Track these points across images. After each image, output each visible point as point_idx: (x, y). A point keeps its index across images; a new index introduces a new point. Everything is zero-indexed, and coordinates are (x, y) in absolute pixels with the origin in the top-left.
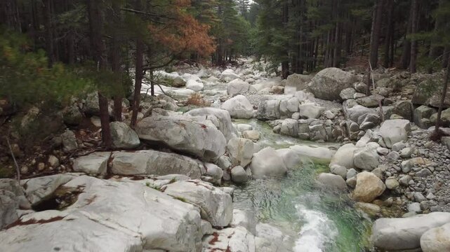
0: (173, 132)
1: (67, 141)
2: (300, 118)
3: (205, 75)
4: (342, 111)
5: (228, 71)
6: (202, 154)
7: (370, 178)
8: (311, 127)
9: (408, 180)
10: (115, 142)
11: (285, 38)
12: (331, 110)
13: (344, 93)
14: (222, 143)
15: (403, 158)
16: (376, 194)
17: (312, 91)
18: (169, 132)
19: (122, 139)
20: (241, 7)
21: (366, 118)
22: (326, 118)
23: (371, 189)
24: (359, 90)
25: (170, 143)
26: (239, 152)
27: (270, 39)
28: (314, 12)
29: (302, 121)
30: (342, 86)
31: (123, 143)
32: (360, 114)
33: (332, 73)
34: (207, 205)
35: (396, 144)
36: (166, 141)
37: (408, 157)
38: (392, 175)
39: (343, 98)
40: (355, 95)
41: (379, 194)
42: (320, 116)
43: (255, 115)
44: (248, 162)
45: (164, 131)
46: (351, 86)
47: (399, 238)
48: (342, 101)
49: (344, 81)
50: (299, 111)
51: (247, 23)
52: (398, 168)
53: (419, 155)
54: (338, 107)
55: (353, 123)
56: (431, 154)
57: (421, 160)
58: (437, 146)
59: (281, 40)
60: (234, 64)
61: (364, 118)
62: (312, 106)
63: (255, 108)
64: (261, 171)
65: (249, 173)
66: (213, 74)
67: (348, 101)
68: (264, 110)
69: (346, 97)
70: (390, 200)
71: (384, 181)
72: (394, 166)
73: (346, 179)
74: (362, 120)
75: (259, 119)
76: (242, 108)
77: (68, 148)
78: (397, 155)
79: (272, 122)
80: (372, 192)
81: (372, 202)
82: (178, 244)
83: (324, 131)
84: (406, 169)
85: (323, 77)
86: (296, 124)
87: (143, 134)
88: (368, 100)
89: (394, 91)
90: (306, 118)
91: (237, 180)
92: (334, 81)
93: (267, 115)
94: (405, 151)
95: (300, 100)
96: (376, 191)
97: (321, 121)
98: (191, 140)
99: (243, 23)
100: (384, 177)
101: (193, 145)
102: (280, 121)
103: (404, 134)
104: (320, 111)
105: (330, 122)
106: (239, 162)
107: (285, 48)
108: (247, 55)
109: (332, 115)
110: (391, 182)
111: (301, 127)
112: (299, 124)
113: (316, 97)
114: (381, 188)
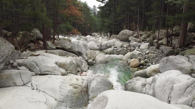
0: (67, 44)
1: (32, 46)
2: (115, 48)
3: (79, 38)
4: (129, 45)
5: (88, 36)
6: (77, 53)
7: (135, 60)
8: (118, 51)
9: (147, 60)
10: (48, 47)
11: (110, 21)
12: (126, 45)
13: (130, 38)
14: (84, 52)
15: (146, 54)
16: (137, 65)
17: (119, 39)
18: (66, 44)
19: (50, 46)
20: (93, 13)
21: (138, 46)
22: (124, 47)
23: (135, 64)
24: (136, 37)
25: (66, 48)
26: (91, 55)
27: (104, 22)
28: (119, 10)
29: (115, 49)
30: (129, 36)
31: (50, 47)
32: (135, 45)
33: (126, 31)
34: (79, 63)
35: (144, 50)
36: (65, 47)
37: (148, 54)
38: (143, 60)
39: (130, 40)
40: (134, 39)
41: (138, 65)
42: (121, 47)
43: (98, 49)
44: (94, 58)
45: (64, 44)
46: (132, 35)
47: (141, 73)
48: (129, 41)
49: (130, 34)
50: (114, 46)
51: (96, 18)
52: (145, 57)
53: (151, 53)
54: (128, 43)
55: (133, 48)
56: (155, 52)
57: (152, 54)
58: (157, 50)
59: (108, 22)
60: (91, 35)
61: (137, 46)
62: (118, 43)
63: (98, 46)
64: (99, 61)
65: (94, 62)
66: (82, 38)
67: (131, 41)
68: (101, 46)
69: (131, 40)
70: (141, 67)
71: (140, 61)
72: (144, 57)
73: (128, 62)
74: (136, 47)
75: (100, 50)
76: (93, 46)
77: (32, 48)
78: (144, 53)
79: (104, 50)
80: (136, 65)
81: (135, 68)
82: (70, 67)
83: (123, 52)
84: (147, 57)
85: (123, 33)
86: (113, 50)
87: (57, 45)
88: (138, 40)
89: (147, 37)
90: (116, 48)
91: (90, 64)
92: (126, 34)
93: (103, 48)
94: (147, 52)
95: (114, 42)
96: (137, 64)
97: (122, 48)
98: (73, 48)
99: (94, 18)
100: (140, 60)
101: (74, 49)
102: (107, 50)
103: (147, 47)
104: (121, 45)
105: (125, 49)
106: (91, 58)
107: (110, 25)
108: (97, 32)
109: (126, 46)
110: (142, 62)
111: (115, 51)
112: (114, 50)
113: (120, 41)
114: (138, 63)
